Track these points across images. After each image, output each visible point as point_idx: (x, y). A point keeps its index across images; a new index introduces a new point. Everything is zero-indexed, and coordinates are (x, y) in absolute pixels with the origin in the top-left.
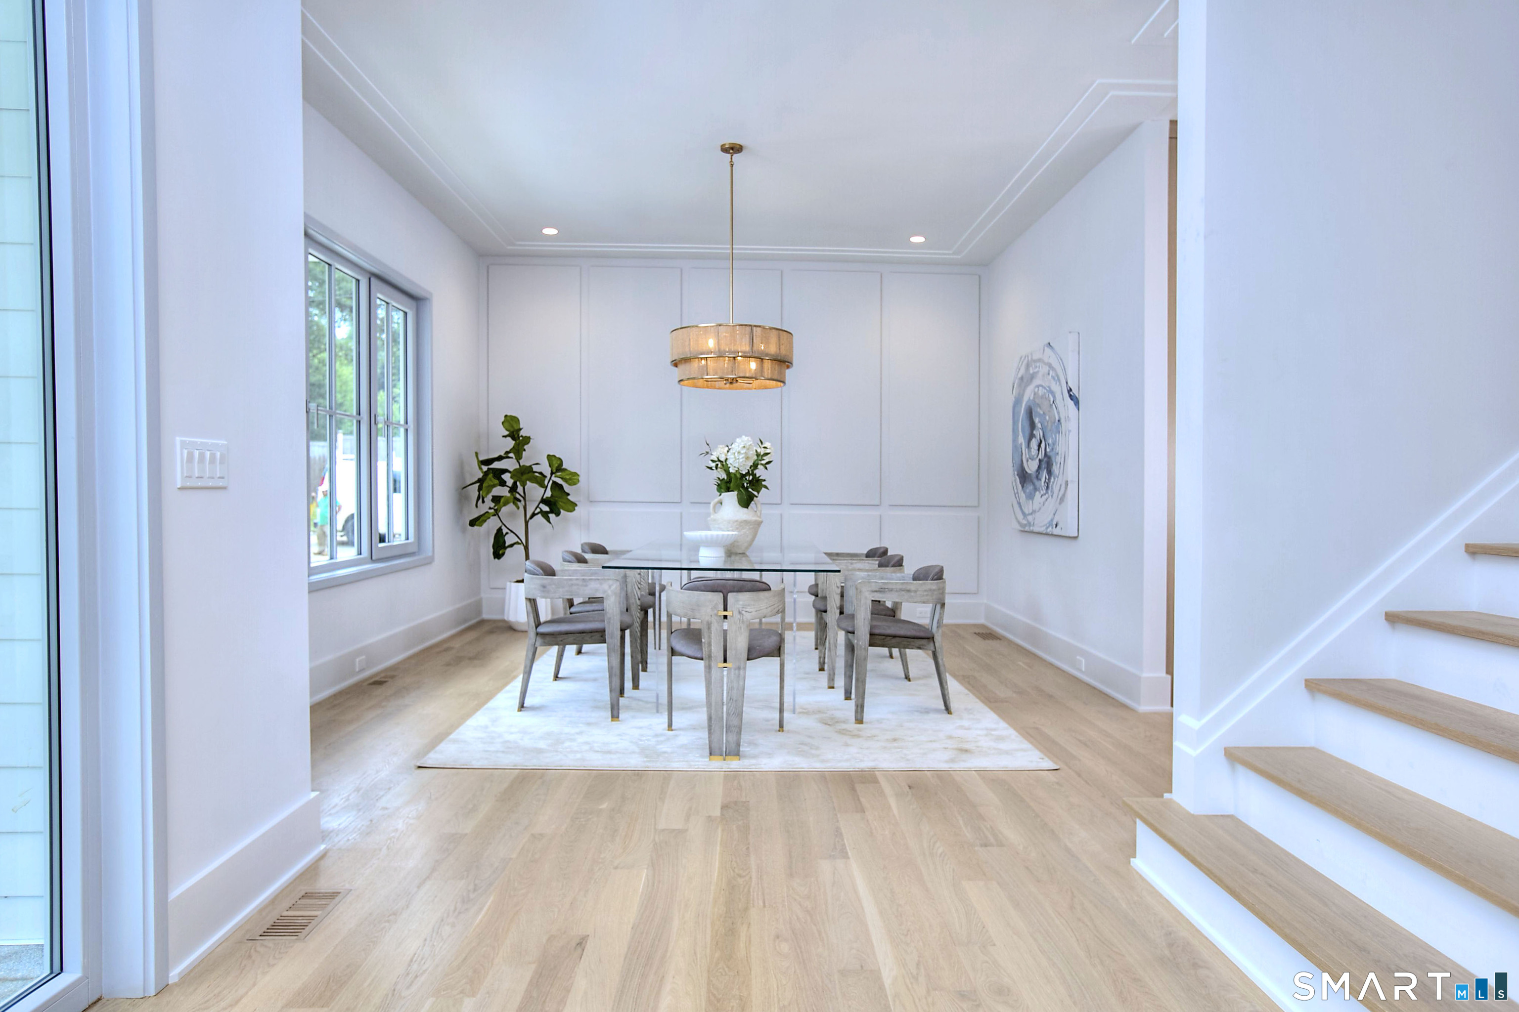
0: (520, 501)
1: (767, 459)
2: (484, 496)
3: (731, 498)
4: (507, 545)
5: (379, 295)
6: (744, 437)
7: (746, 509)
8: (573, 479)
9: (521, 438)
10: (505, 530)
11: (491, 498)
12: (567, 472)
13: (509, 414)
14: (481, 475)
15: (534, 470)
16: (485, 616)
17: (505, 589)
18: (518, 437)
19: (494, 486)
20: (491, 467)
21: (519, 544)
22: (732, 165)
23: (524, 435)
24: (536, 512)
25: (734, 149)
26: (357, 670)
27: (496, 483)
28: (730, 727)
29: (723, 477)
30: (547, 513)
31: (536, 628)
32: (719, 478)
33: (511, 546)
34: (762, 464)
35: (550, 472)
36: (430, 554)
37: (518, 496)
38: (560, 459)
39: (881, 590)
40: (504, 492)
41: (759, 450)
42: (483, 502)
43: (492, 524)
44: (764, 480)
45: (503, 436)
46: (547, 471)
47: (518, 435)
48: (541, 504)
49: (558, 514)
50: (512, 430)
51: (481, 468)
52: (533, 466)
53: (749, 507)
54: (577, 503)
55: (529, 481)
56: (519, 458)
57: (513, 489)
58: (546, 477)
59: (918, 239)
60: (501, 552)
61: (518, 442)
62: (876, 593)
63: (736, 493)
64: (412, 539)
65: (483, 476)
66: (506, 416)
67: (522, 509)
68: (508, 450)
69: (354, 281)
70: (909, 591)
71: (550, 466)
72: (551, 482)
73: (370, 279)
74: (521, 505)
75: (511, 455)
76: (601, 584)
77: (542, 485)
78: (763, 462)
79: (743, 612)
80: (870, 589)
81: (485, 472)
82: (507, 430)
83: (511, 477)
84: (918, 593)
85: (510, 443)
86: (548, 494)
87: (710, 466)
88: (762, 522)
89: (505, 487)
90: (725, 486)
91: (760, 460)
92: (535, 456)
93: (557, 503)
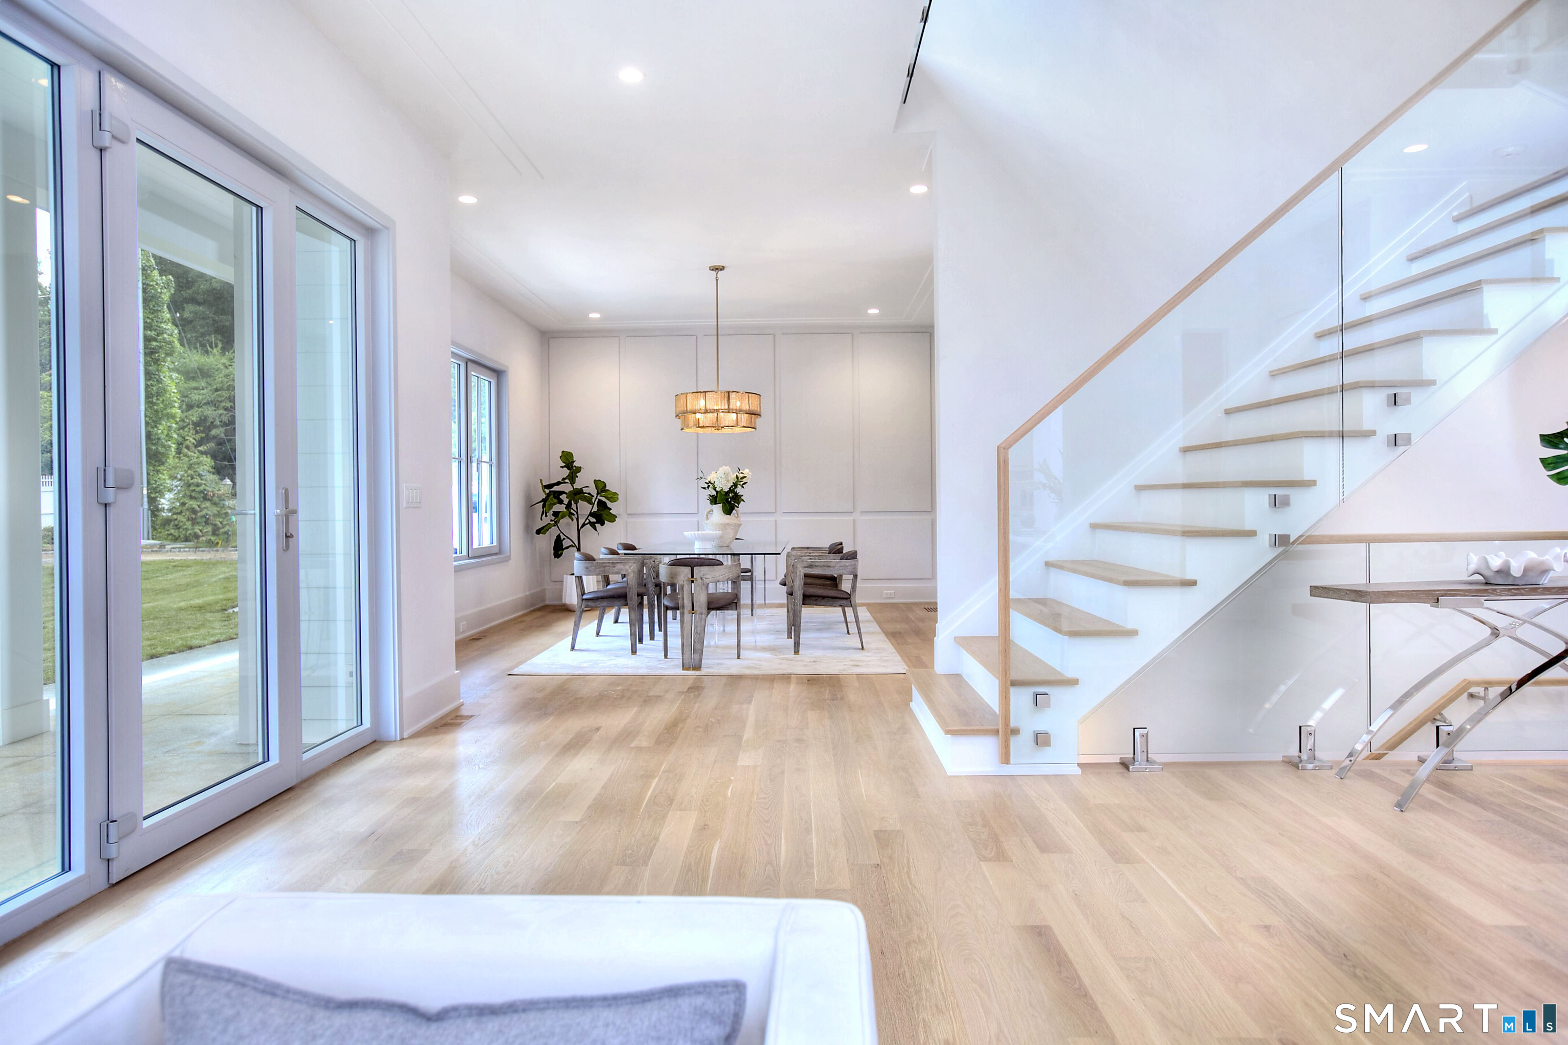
0: (574, 515)
1: (745, 480)
2: (547, 511)
3: (718, 508)
4: (564, 547)
5: (473, 373)
6: (724, 467)
7: (729, 516)
8: (614, 497)
9: (574, 468)
10: (562, 537)
11: (552, 513)
12: (609, 492)
13: (565, 450)
14: (544, 496)
15: (584, 491)
16: (547, 602)
17: (562, 581)
18: (572, 467)
19: (554, 504)
20: (551, 490)
21: (573, 546)
22: (717, 280)
23: (577, 466)
24: (586, 523)
25: (717, 269)
26: (461, 631)
27: (555, 502)
28: (695, 649)
29: (713, 494)
30: (594, 523)
31: (582, 596)
32: (710, 495)
33: (567, 548)
34: (740, 485)
35: (596, 493)
36: (509, 554)
37: (572, 511)
38: (604, 482)
39: (810, 566)
40: (561, 508)
41: (738, 475)
42: (546, 516)
43: (554, 532)
44: (742, 496)
45: (561, 467)
46: (594, 493)
47: (572, 465)
48: (590, 517)
49: (603, 524)
50: (567, 463)
51: (544, 491)
52: (583, 489)
53: (732, 514)
54: (617, 516)
55: (581, 500)
56: (573, 482)
57: (569, 506)
58: (593, 496)
59: (873, 311)
60: (559, 553)
61: (572, 471)
62: (806, 568)
63: (721, 505)
64: (495, 544)
65: (546, 497)
66: (563, 452)
67: (575, 520)
68: (565, 477)
69: (456, 365)
70: (829, 566)
71: (596, 488)
72: (597, 500)
73: (467, 363)
74: (574, 517)
75: (567, 481)
76: (624, 565)
77: (590, 502)
78: (742, 483)
79: (704, 579)
80: (803, 566)
81: (548, 494)
82: (564, 463)
83: (567, 498)
84: (836, 568)
85: (566, 472)
86: (595, 509)
87: (704, 487)
88: (741, 524)
89: (563, 505)
90: (714, 500)
91: (739, 481)
92: (584, 481)
93: (602, 516)
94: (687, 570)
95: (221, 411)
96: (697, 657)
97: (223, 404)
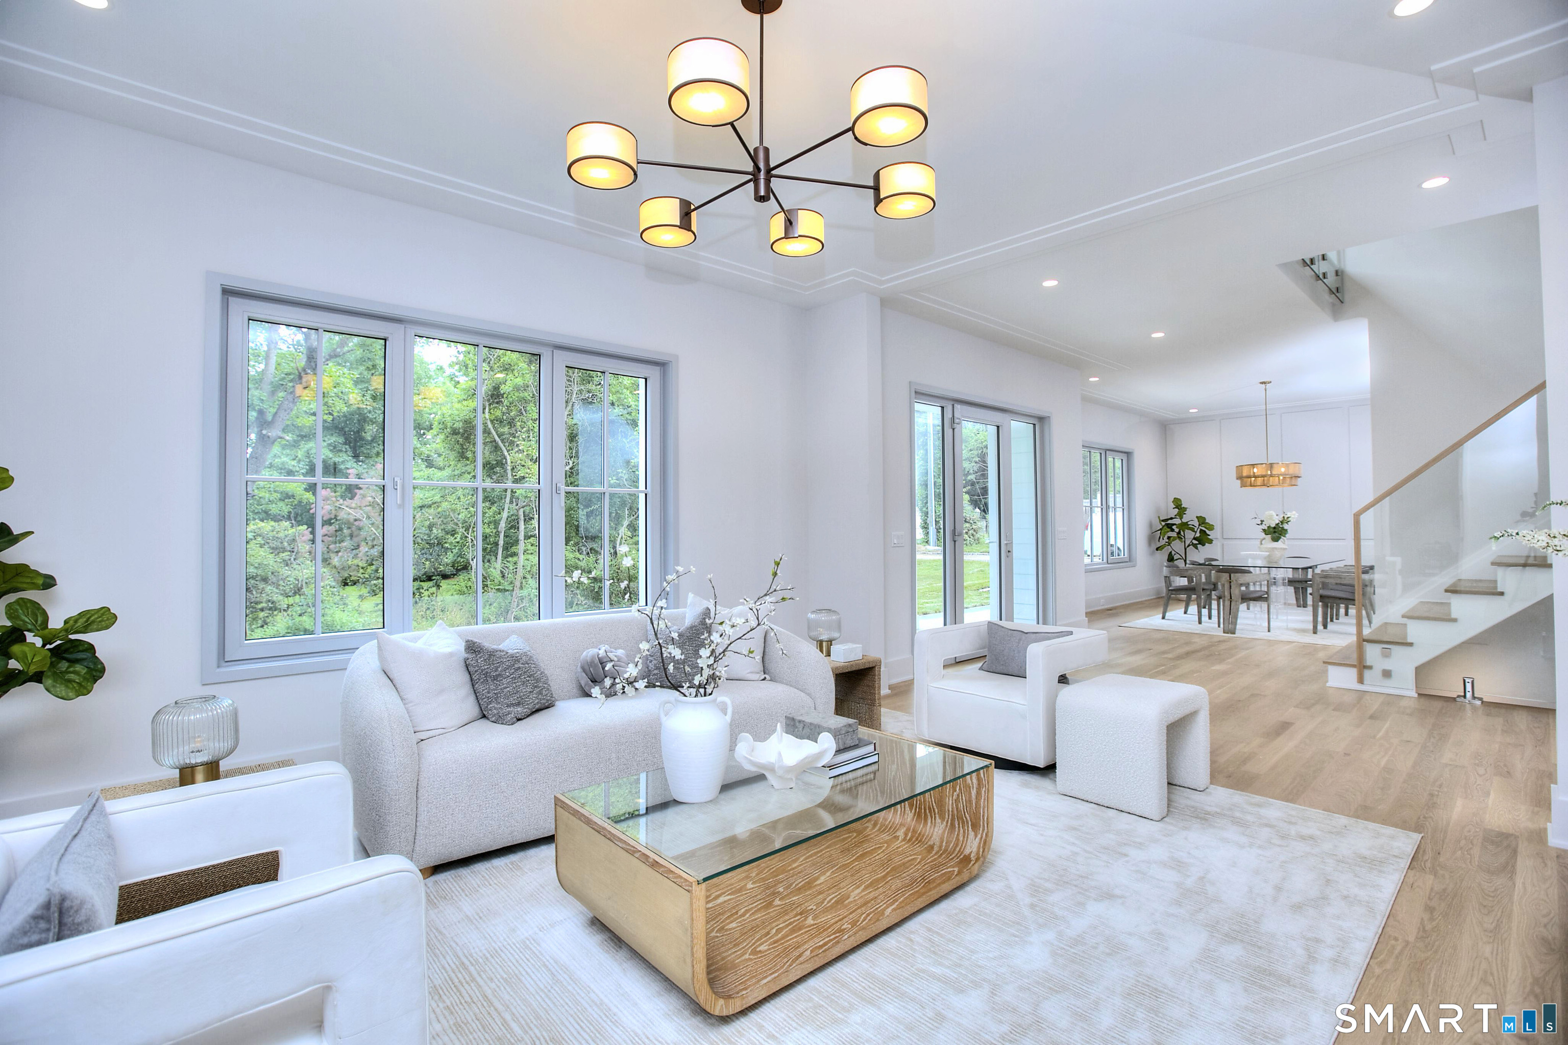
0: (1182, 539)
1: (1289, 519)
2: (1163, 537)
3: (1268, 537)
4: (1175, 560)
5: (1110, 457)
6: (1279, 511)
7: (1273, 543)
8: (1211, 528)
9: (1182, 509)
10: (1173, 553)
11: (1166, 537)
12: (1207, 525)
13: (1175, 497)
14: (1161, 527)
15: (1190, 524)
19: (1168, 532)
20: (1166, 523)
21: (1181, 560)
22: (1266, 390)
23: (1184, 507)
24: (1191, 544)
25: (1265, 383)
26: (1102, 604)
27: (1169, 530)
28: (1231, 622)
30: (1197, 544)
31: (1168, 588)
32: (1265, 528)
36: (1135, 562)
37: (1181, 536)
38: (1204, 518)
40: (1173, 534)
41: (1288, 515)
42: (1162, 540)
43: (1168, 550)
45: (1173, 508)
46: (1197, 524)
47: (1181, 507)
48: (1194, 540)
49: (1204, 545)
50: (1177, 505)
51: (1161, 524)
52: (1189, 522)
53: (1276, 542)
54: (1214, 540)
55: (1187, 529)
56: (1181, 518)
57: (1178, 533)
58: (1196, 527)
60: (1172, 563)
61: (1180, 510)
63: (1271, 535)
64: (1126, 555)
68: (1176, 514)
69: (1098, 454)
71: (1198, 522)
72: (1199, 529)
73: (1106, 451)
74: (1182, 541)
75: (1177, 517)
77: (1193, 531)
78: (1289, 522)
79: (1238, 581)
80: (1319, 577)
81: (1164, 525)
82: (1175, 505)
83: (1177, 528)
85: (1177, 511)
86: (1198, 535)
87: (1260, 524)
89: (1174, 532)
90: (1268, 532)
91: (1285, 521)
92: (1190, 517)
93: (1203, 539)
94: (1226, 575)
95: (973, 464)
96: (1233, 626)
97: (974, 459)
